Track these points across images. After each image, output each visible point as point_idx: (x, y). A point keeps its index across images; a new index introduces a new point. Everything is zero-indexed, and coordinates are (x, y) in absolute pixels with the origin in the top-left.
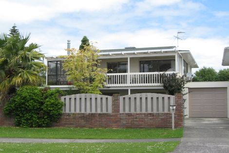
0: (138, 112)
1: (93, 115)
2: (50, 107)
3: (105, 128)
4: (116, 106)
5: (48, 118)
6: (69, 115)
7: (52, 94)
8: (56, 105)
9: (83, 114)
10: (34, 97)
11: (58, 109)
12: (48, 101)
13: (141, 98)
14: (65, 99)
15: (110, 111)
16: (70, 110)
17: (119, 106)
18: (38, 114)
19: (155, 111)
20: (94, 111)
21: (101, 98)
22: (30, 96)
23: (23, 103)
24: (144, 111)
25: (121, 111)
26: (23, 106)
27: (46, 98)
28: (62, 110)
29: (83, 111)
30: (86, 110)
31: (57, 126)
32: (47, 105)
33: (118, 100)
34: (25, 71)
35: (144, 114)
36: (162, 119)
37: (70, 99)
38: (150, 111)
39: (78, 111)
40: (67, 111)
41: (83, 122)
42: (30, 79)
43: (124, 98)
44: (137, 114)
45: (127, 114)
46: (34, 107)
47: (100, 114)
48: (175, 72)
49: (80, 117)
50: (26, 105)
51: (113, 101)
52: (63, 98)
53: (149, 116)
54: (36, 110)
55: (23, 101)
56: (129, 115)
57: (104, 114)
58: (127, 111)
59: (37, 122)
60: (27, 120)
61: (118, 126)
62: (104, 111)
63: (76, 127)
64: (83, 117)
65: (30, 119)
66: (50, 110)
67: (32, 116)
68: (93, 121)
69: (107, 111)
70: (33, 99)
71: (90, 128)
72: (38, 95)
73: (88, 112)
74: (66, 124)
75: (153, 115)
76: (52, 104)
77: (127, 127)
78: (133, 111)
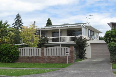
0: (53, 55)
1: (32, 57)
2: (13, 53)
3: (38, 63)
4: (43, 53)
5: (12, 58)
6: (22, 57)
7: (14, 47)
8: (16, 52)
9: (28, 56)
10: (6, 49)
11: (17, 54)
12: (12, 51)
13: (54, 49)
14: (20, 49)
15: (40, 55)
16: (22, 55)
17: (44, 53)
18: (8, 56)
19: (60, 55)
20: (33, 55)
21: (36, 49)
22: (4, 48)
23: (2, 52)
24: (55, 55)
25: (45, 55)
26: (2, 53)
27: (12, 49)
28: (19, 55)
29: (28, 55)
30: (29, 55)
31: (17, 62)
32: (12, 52)
33: (43, 50)
34: (4, 37)
35: (56, 56)
36: (64, 59)
37: (23, 49)
38: (58, 55)
39: (26, 55)
40: (21, 55)
41: (28, 60)
42: (6, 40)
43: (46, 49)
44: (52, 56)
45: (48, 56)
46: (6, 53)
47: (35, 57)
48: (81, 36)
49: (27, 58)
50: (3, 53)
51: (41, 50)
52: (19, 49)
53: (58, 57)
54: (7, 55)
55: (1, 50)
56: (49, 57)
57: (37, 56)
58: (48, 55)
59: (8, 60)
60: (4, 59)
61: (44, 62)
62: (38, 55)
63: (25, 62)
64: (28, 58)
65: (5, 59)
66: (13, 55)
67: (6, 57)
68: (33, 60)
69: (39, 55)
70: (6, 50)
71: (31, 63)
72: (8, 48)
73: (30, 55)
74: (21, 61)
75: (60, 57)
76: (14, 52)
77: (48, 63)
78: (50, 55)
